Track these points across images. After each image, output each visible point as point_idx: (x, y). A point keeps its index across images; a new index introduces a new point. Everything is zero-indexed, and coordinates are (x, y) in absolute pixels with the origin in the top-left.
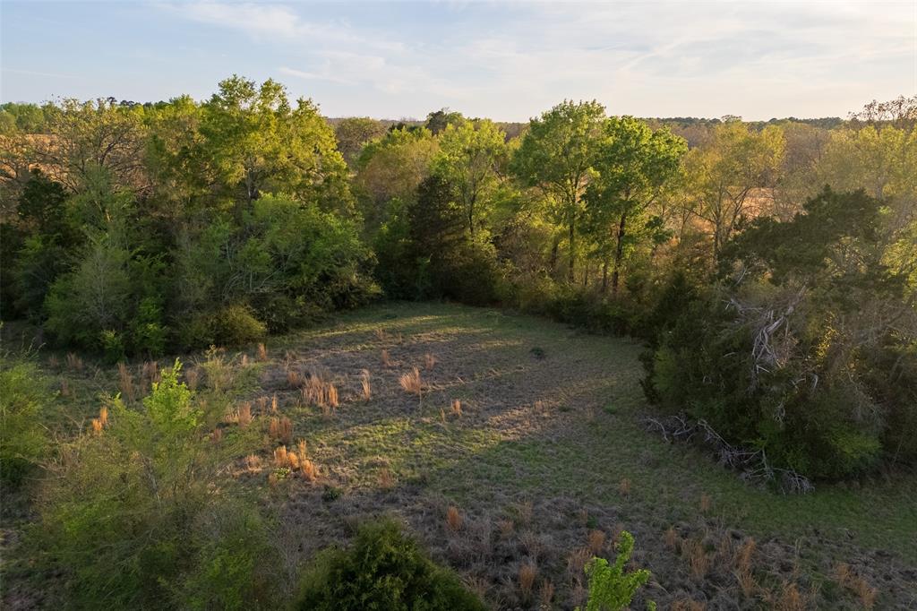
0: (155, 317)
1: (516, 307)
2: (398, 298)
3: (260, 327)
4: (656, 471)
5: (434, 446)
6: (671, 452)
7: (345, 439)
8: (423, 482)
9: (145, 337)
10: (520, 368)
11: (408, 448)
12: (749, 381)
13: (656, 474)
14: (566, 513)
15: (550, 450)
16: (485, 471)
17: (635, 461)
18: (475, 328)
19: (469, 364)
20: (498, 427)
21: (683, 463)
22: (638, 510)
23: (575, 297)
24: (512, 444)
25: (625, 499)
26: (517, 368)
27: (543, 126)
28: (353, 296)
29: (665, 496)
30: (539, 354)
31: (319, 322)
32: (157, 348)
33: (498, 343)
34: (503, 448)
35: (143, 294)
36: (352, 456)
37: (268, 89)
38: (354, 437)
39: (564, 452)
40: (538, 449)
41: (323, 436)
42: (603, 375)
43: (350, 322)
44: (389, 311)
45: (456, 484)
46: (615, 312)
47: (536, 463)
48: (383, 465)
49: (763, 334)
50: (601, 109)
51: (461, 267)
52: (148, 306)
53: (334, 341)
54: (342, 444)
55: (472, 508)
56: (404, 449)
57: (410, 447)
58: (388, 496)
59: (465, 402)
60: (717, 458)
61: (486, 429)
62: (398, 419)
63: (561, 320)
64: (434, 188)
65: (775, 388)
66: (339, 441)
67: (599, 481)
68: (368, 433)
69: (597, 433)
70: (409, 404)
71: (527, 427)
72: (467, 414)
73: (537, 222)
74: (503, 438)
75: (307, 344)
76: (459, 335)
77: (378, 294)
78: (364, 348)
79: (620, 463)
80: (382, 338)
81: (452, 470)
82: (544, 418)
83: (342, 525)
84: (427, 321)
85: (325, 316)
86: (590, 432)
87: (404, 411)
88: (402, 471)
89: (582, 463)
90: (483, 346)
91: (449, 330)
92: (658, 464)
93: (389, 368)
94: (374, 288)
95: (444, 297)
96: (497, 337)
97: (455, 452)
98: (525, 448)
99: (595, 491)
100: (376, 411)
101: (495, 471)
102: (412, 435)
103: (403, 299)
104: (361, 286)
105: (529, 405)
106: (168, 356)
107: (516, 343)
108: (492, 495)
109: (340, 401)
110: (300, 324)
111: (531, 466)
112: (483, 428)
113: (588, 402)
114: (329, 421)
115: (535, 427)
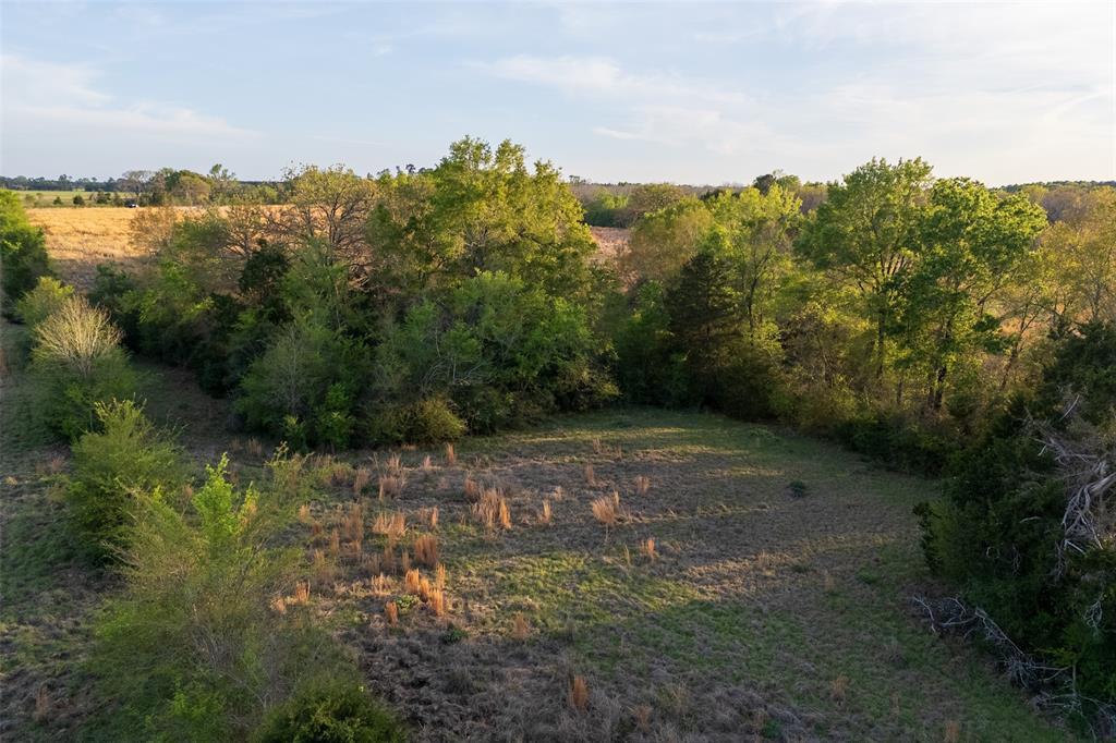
0: (344, 405)
1: (795, 425)
2: (644, 403)
3: (458, 425)
4: (900, 673)
5: (603, 593)
6: (934, 649)
7: (499, 570)
8: (567, 639)
9: (328, 427)
10: (764, 507)
11: (570, 592)
12: (1053, 562)
13: (897, 678)
14: (741, 712)
15: (754, 622)
16: (655, 636)
17: (873, 654)
18: (726, 448)
19: (697, 494)
20: (697, 581)
21: (945, 668)
22: (848, 724)
23: (875, 418)
24: (706, 607)
25: (836, 705)
26: (759, 507)
27: (843, 192)
28: (582, 397)
29: (896, 711)
30: (799, 490)
31: (534, 424)
32: (339, 440)
33: (747, 471)
34: (692, 610)
35: (337, 379)
36: (499, 593)
37: (504, 150)
38: (511, 569)
39: (773, 627)
40: (741, 618)
41: (476, 564)
42: (879, 529)
43: (569, 427)
44: (626, 418)
45: (611, 648)
46: (927, 443)
47: (730, 636)
48: (530, 608)
49: (1083, 495)
50: (926, 169)
51: (726, 369)
52: (337, 393)
53: (541, 448)
54: (493, 575)
55: (616, 683)
56: (565, 592)
57: (574, 591)
58: (518, 649)
59: (665, 543)
60: (1002, 668)
61: (680, 582)
62: (574, 553)
63: (855, 449)
64: (701, 268)
65: (1087, 577)
66: (491, 572)
67: (806, 675)
68: (529, 567)
69: (833, 608)
70: (592, 537)
71: (739, 587)
72: (663, 558)
73: (830, 316)
74: (698, 596)
75: (508, 449)
76: (698, 456)
77: (615, 396)
78: (572, 461)
79: (849, 653)
80: (598, 450)
81: (612, 629)
82: (766, 577)
83: (448, 677)
84: (665, 434)
85: (544, 417)
86: (824, 604)
87: (586, 544)
88: (549, 620)
89: (793, 646)
90: (725, 474)
91: (690, 448)
92: (907, 663)
93: (591, 488)
94: (610, 389)
95: (702, 407)
96: (749, 463)
97: (627, 606)
98: (721, 614)
99: (795, 687)
100: (551, 540)
101: (668, 637)
102: (582, 576)
103: (650, 404)
104: (594, 385)
105: (754, 557)
106: (353, 450)
107: (775, 473)
108: (650, 670)
109: (514, 521)
110: (510, 425)
111: (719, 638)
112: (676, 580)
113: (841, 563)
114: (491, 546)
115: (748, 587)
